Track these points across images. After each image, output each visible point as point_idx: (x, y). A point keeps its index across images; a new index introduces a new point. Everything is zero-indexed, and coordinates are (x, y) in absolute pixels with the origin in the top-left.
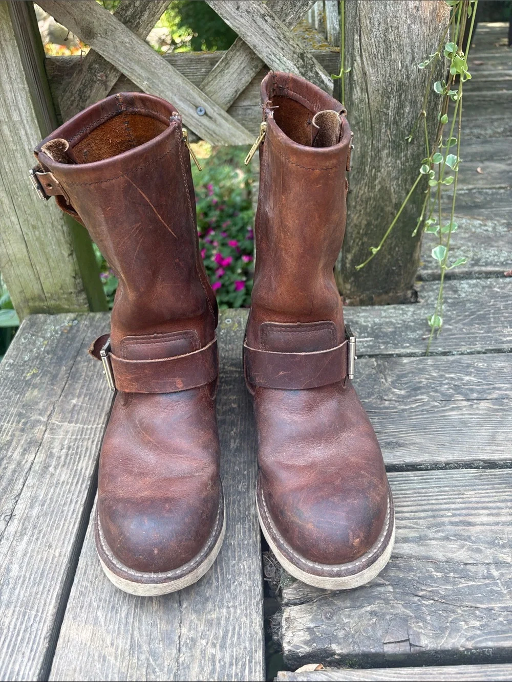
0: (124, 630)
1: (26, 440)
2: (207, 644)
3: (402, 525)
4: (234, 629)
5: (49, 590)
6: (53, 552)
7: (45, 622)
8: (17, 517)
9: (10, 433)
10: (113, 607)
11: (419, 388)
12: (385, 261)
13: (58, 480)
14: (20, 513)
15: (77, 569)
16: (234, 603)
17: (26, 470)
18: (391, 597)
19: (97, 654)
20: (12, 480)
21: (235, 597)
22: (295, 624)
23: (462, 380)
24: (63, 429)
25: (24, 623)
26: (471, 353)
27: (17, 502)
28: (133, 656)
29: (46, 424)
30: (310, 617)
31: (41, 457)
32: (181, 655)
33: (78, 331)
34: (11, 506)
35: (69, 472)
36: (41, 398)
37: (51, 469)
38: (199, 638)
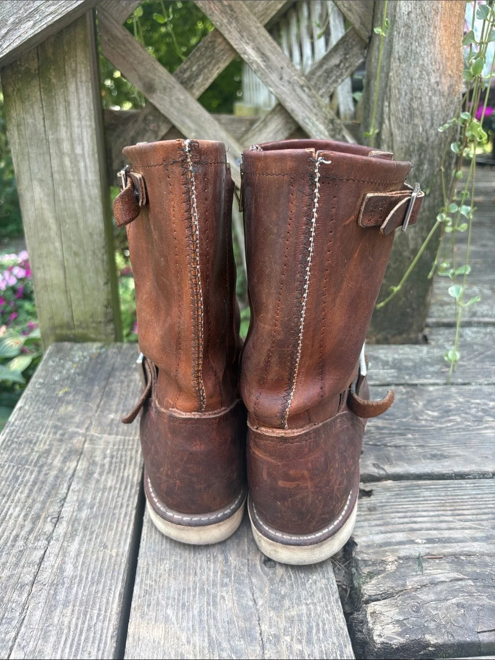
0: (199, 628)
1: (66, 449)
2: (292, 640)
3: (467, 527)
4: (318, 625)
5: (110, 589)
6: (109, 552)
7: (110, 620)
8: (65, 519)
9: (48, 443)
10: (184, 605)
11: (450, 411)
12: (401, 303)
13: (105, 485)
14: (68, 516)
15: (138, 569)
16: (313, 600)
17: (69, 476)
18: (474, 590)
19: (174, 653)
20: (56, 485)
21: (313, 595)
22: (382, 618)
23: (487, 405)
24: (103, 440)
25: (87, 623)
26: (488, 384)
27: (63, 505)
28: (213, 654)
29: (85, 436)
30: (397, 610)
31: (83, 465)
32: (266, 652)
33: (107, 356)
34: (57, 509)
35: (115, 478)
36: (77, 412)
37: (96, 475)
38: (282, 634)
